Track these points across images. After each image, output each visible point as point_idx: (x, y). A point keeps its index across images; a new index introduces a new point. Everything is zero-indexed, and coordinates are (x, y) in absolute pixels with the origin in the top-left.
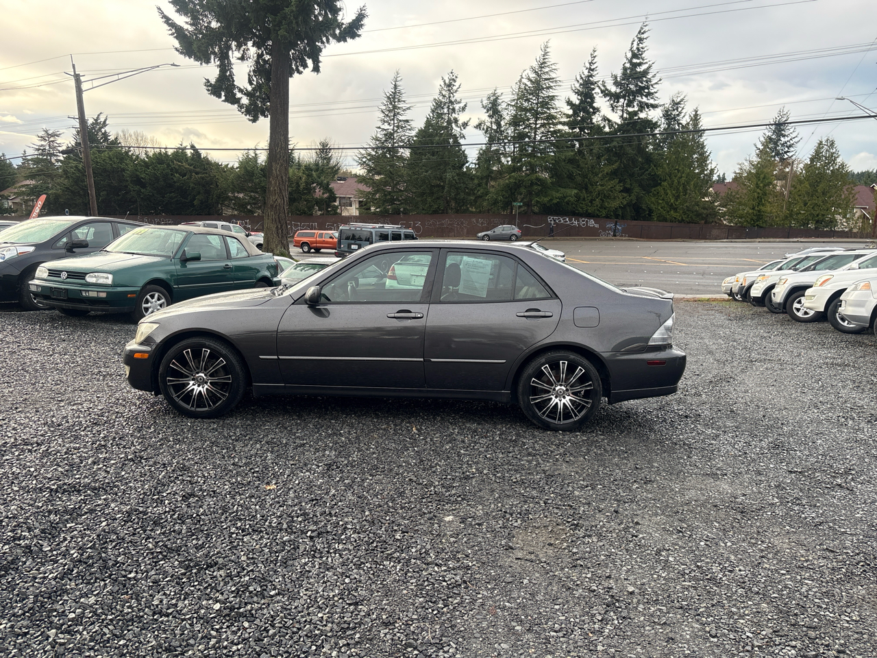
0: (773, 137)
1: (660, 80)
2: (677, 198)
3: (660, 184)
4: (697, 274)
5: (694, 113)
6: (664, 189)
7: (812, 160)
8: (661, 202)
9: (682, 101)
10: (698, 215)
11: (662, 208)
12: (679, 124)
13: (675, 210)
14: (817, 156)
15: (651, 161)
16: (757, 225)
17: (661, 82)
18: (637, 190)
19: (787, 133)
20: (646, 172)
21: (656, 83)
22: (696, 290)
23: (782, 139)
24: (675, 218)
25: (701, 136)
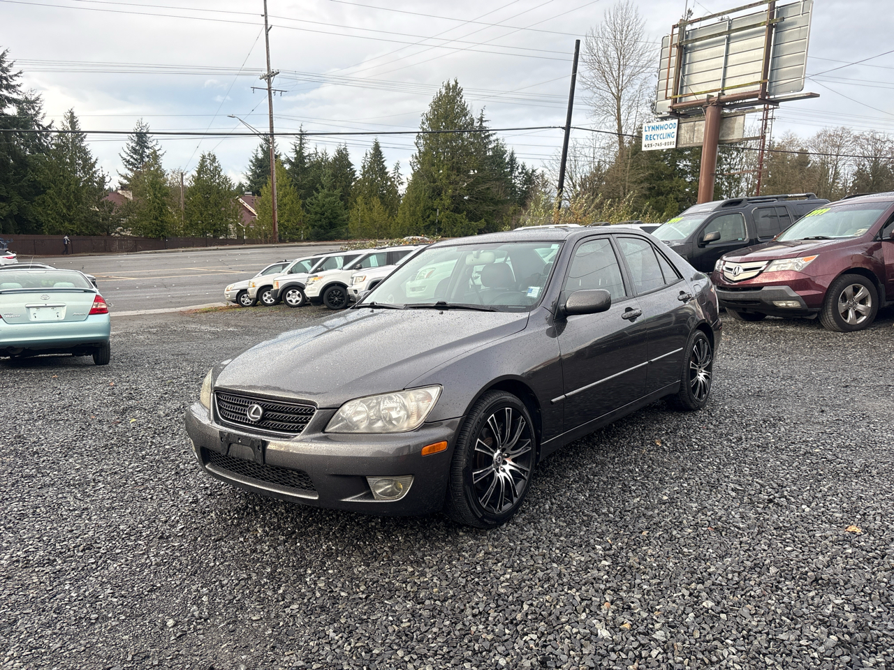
0: (137, 148)
1: (21, 73)
2: (69, 208)
3: (44, 192)
4: (158, 286)
5: (69, 114)
6: (51, 198)
7: (199, 172)
8: (50, 212)
9: (38, 99)
10: (99, 226)
11: (52, 219)
12: (39, 125)
13: (70, 221)
14: (202, 169)
15: (27, 166)
16: (162, 236)
17: (22, 75)
18: (17, 198)
19: (150, 146)
20: (25, 178)
21: (16, 75)
22: (176, 303)
23: (146, 150)
24: (72, 231)
25: (82, 140)
